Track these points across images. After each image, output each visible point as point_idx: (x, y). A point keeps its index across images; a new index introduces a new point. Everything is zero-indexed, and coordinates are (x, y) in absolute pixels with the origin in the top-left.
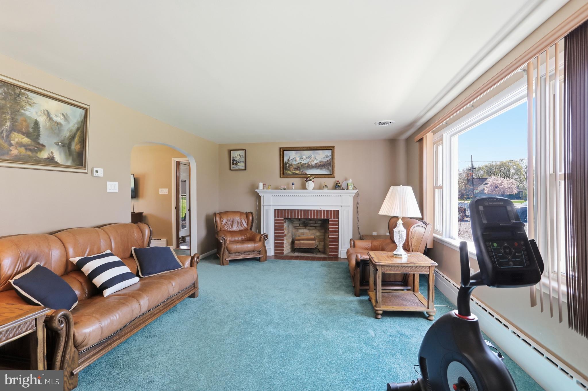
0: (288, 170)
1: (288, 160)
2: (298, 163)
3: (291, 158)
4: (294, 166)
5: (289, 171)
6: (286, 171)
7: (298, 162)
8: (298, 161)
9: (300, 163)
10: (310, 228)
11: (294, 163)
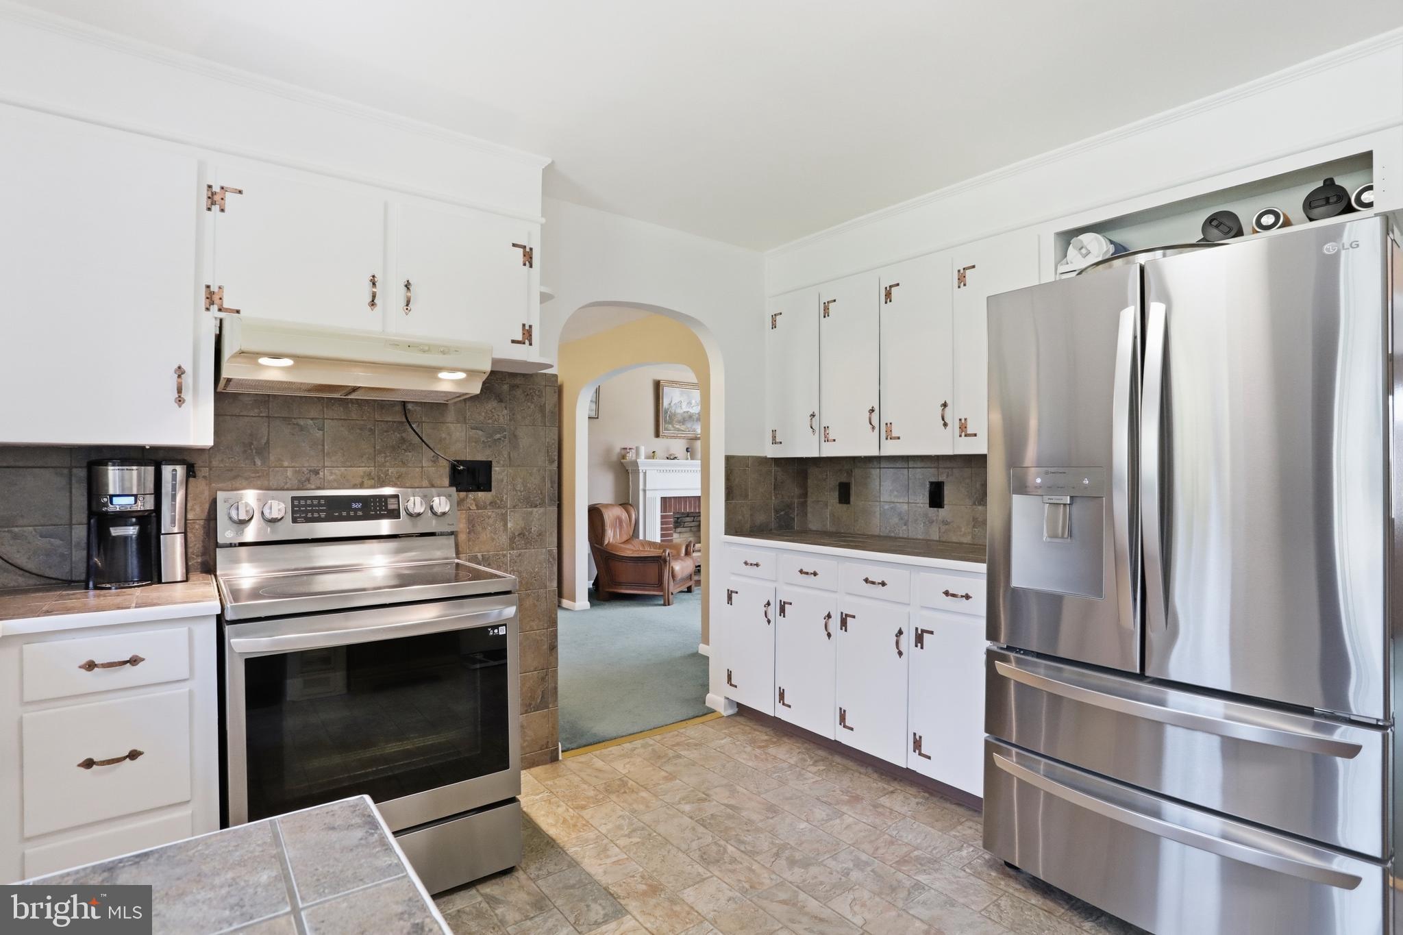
0: (669, 423)
1: (670, 404)
2: (684, 412)
3: (673, 402)
4: (680, 418)
5: (670, 426)
6: (667, 425)
7: (685, 410)
8: (685, 408)
9: (687, 412)
10: (683, 530)
11: (679, 411)
